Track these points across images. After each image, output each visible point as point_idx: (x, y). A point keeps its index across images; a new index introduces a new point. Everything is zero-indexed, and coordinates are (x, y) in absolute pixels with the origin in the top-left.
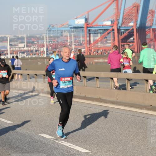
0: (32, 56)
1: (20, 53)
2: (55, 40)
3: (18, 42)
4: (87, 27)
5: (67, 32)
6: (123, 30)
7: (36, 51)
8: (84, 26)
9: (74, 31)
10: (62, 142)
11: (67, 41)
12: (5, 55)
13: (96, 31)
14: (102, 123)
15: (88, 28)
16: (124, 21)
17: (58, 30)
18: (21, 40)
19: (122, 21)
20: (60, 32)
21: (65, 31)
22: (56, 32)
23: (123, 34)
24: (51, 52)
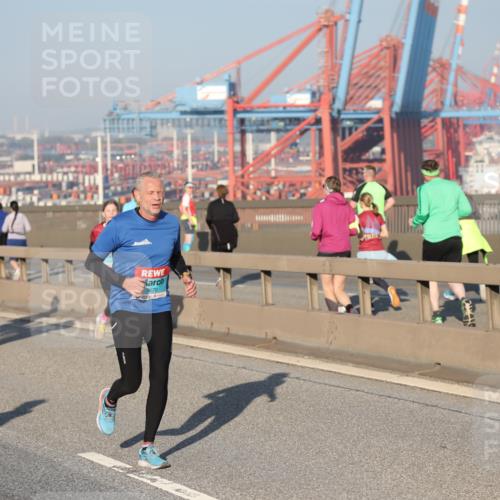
0: (57, 202)
1: (18, 190)
2: (133, 151)
3: (14, 156)
4: (235, 112)
5: (170, 124)
6: (348, 123)
7: (71, 185)
8: (224, 108)
10: (154, 480)
11: (170, 153)
13: (262, 122)
14: (281, 418)
15: (239, 115)
16: (351, 93)
17: (141, 120)
18: (22, 149)
19: (347, 93)
20: (148, 125)
21: (164, 122)
22: (136, 124)
23: (350, 133)
24: (119, 189)
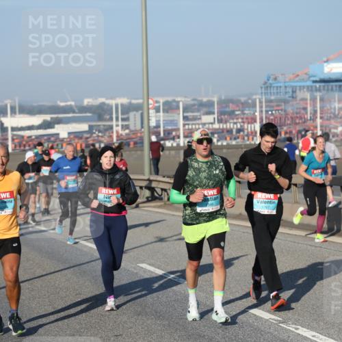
0: (230, 142)
2: (280, 108)
3: (202, 112)
5: (305, 90)
7: (239, 131)
9: (322, 88)
10: (297, 329)
11: (305, 109)
12: (173, 139)
17: (286, 87)
18: (207, 107)
20: (290, 90)
21: (301, 88)
22: (283, 90)
